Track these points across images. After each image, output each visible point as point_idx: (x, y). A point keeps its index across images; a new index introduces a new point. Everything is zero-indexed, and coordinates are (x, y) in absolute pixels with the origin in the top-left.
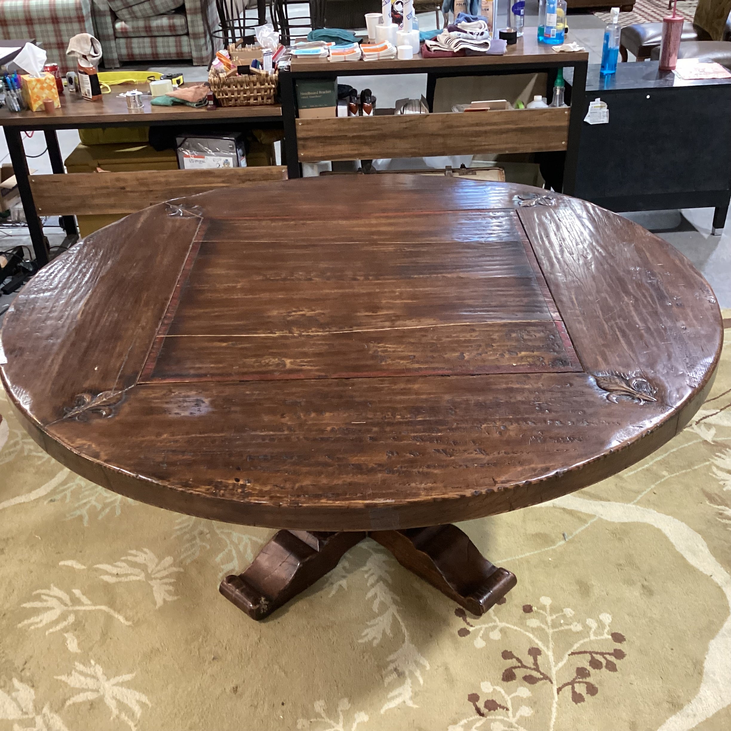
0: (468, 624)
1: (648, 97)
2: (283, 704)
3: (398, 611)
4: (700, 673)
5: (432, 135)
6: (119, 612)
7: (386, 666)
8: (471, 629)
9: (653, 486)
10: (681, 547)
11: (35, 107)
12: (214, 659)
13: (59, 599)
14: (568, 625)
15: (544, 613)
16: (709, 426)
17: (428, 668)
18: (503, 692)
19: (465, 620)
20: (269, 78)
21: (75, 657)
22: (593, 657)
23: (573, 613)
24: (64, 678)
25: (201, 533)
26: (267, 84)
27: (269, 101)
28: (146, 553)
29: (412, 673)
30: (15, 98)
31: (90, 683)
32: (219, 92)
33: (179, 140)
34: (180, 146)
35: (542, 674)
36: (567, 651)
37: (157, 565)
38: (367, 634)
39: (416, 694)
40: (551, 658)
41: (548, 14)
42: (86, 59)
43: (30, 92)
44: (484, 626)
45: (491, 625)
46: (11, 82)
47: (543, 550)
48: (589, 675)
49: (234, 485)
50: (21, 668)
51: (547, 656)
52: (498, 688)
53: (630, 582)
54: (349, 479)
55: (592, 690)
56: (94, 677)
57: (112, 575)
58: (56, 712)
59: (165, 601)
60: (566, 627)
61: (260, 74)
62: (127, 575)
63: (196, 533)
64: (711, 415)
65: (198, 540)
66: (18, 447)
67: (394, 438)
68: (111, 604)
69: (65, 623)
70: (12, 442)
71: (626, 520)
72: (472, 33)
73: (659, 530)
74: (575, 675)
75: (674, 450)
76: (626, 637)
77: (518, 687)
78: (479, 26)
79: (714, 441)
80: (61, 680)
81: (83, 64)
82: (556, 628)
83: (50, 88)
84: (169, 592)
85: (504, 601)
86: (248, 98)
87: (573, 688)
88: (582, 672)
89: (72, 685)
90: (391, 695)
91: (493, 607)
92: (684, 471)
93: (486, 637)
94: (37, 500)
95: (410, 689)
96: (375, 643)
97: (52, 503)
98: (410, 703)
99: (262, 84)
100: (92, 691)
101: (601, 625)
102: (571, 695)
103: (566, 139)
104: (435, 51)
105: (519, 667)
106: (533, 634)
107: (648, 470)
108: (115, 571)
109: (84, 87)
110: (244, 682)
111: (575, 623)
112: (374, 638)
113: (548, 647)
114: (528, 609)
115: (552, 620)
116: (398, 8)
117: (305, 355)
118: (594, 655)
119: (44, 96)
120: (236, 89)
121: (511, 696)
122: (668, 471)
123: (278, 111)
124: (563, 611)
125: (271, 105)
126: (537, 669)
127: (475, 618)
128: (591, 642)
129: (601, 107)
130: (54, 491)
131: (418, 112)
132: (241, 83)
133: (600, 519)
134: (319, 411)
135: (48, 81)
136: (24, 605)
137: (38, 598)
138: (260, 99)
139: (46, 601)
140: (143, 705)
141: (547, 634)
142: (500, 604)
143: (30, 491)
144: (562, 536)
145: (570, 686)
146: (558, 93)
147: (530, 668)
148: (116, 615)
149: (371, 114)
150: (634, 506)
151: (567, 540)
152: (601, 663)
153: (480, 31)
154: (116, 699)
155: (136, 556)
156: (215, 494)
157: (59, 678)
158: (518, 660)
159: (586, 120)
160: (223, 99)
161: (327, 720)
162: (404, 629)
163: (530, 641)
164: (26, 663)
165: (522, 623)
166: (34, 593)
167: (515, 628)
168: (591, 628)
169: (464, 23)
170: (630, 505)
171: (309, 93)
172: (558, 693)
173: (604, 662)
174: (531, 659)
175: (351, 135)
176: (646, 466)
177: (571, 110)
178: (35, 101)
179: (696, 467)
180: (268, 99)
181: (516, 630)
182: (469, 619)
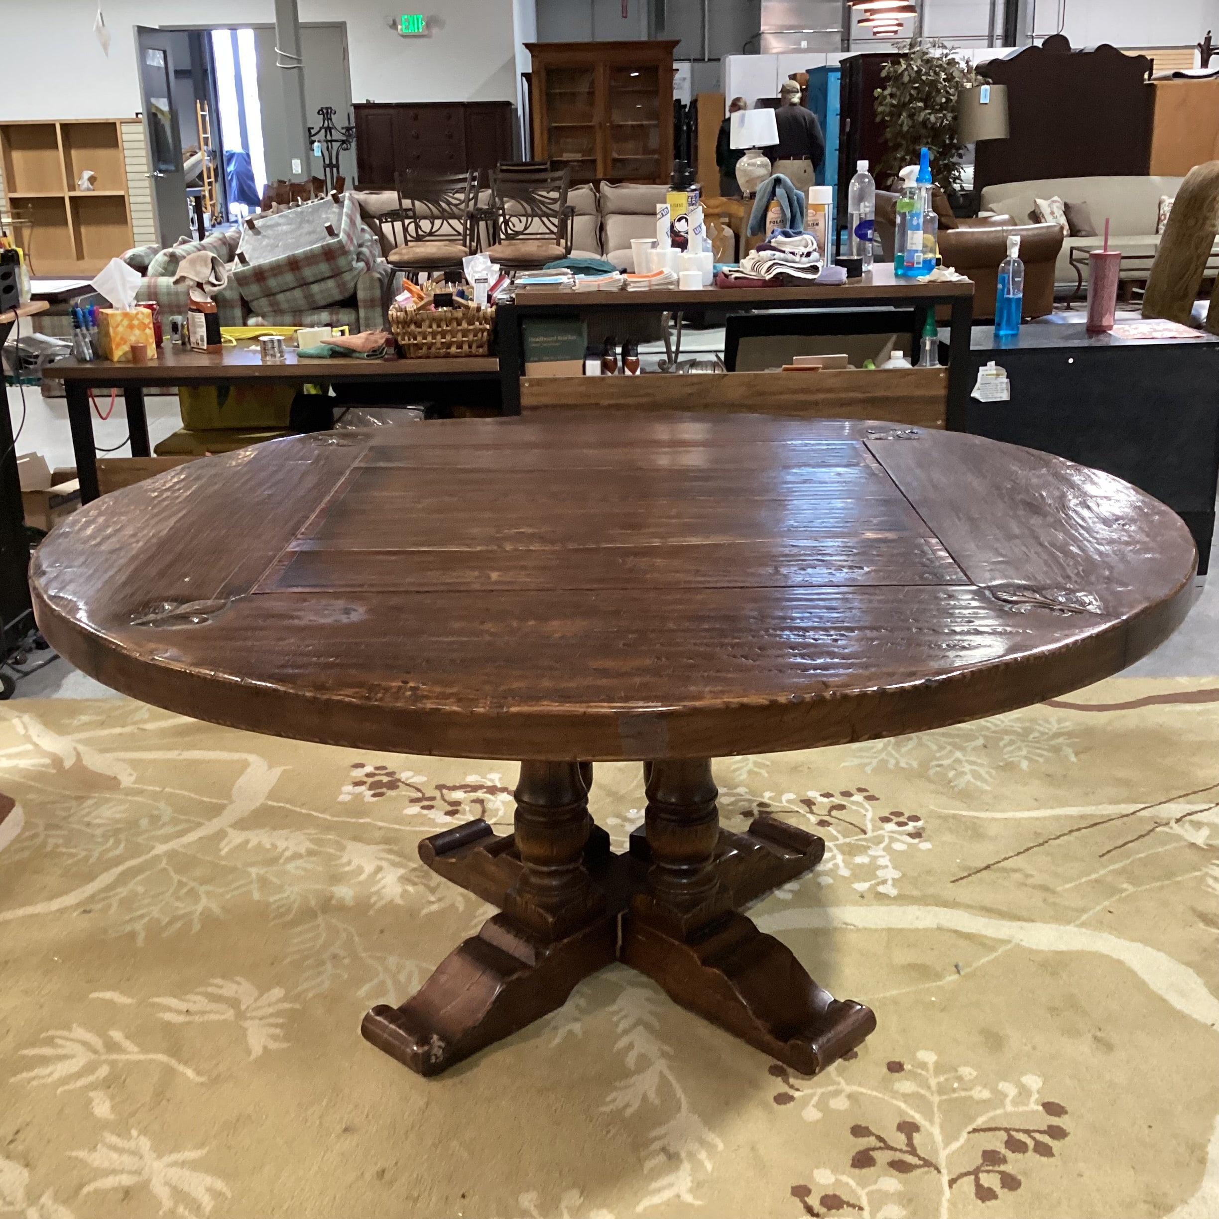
0: (792, 1087)
1: (1071, 361)
2: (463, 1196)
3: (670, 1068)
4: (1202, 1161)
5: (733, 405)
6: (186, 1063)
7: (647, 1143)
8: (797, 1094)
9: (1106, 903)
10: (1158, 984)
11: (118, 353)
12: (346, 1130)
13: (85, 1044)
14: (965, 1090)
15: (923, 1073)
16: (1198, 825)
17: (721, 1146)
18: (852, 1183)
19: (786, 1081)
20: (481, 313)
21: (104, 1125)
22: (1010, 1137)
23: (975, 1073)
24: (81, 1154)
25: (335, 957)
26: (477, 323)
27: (481, 350)
28: (239, 983)
29: (691, 1156)
30: (87, 340)
31: (127, 1161)
32: (404, 334)
33: (337, 411)
34: (339, 420)
35: (920, 1158)
36: (966, 1127)
37: (256, 1000)
38: (614, 1100)
39: (697, 1187)
40: (938, 1137)
41: (909, 232)
42: (203, 290)
43: (111, 330)
44: (820, 1091)
45: (831, 1088)
46: (84, 316)
47: (921, 986)
48: (1004, 1160)
49: (400, 688)
50: (10, 1138)
51: (931, 1135)
52: (845, 1179)
53: (1071, 1032)
54: (589, 681)
55: (1010, 1182)
56: (136, 1153)
57: (179, 1012)
58: (65, 1202)
59: (265, 1048)
60: (963, 1094)
61: (467, 307)
62: (203, 1013)
63: (326, 956)
64: (1201, 811)
65: (329, 966)
66: (38, 841)
67: (662, 644)
68: (175, 1051)
69: (91, 1078)
70: (27, 834)
71: (1062, 947)
72: (793, 253)
73: (1120, 962)
74: (980, 1161)
75: (1142, 855)
76: (1068, 1109)
77: (879, 1177)
78: (804, 243)
79: (1208, 845)
80: (76, 1158)
81: (197, 297)
82: (945, 1093)
83: (143, 326)
84: (275, 1038)
85: (856, 1055)
86: (449, 345)
87: (977, 1180)
88: (991, 1158)
89: (96, 1164)
90: (654, 1185)
91: (835, 1064)
92: (1159, 884)
93: (822, 1105)
94: (62, 911)
95: (689, 1179)
96: (629, 1112)
97: (86, 916)
98: (688, 1198)
99: (471, 323)
100: (131, 1173)
101: (1024, 1092)
102: (973, 1189)
103: (943, 417)
104: (736, 278)
105: (880, 1148)
106: (905, 1102)
107: (1096, 881)
108: (184, 1006)
109: (195, 333)
110: (396, 1163)
111: (979, 1088)
112: (627, 1106)
113: (931, 1122)
114: (895, 1067)
115: (939, 1084)
116: (681, 227)
117: (523, 568)
118: (1013, 1133)
119: (133, 339)
120: (430, 330)
121: (866, 1190)
122: (1131, 883)
123: (494, 364)
124: (956, 1071)
125: (483, 356)
126: (913, 1152)
127: (803, 1079)
128: (1006, 1114)
129: (998, 375)
130: (92, 898)
131: (710, 372)
132: (438, 321)
133: (1018, 946)
134: (543, 618)
135: (140, 316)
136: (25, 1052)
137: (50, 1042)
138: (466, 347)
139: (62, 1046)
140: (216, 1195)
141: (929, 1104)
142: (846, 1059)
143: (51, 898)
144: (954, 969)
145: (973, 1177)
146: (928, 347)
147: (901, 1151)
148: (181, 1068)
149: (638, 373)
150: (1076, 929)
151: (962, 973)
152: (1025, 1144)
153: (806, 251)
154: (170, 1186)
155: (221, 987)
156: (368, 698)
157: (74, 1154)
158: (880, 1139)
159: (975, 394)
160: (409, 345)
162: (679, 1093)
163: (901, 1112)
164: (17, 1132)
165: (885, 1085)
166: (43, 1035)
167: (875, 1093)
168: (1006, 1096)
169: (781, 238)
170: (1070, 928)
171: (541, 339)
172: (950, 1186)
173: (1031, 1144)
174: (902, 1137)
175: (605, 402)
176: (1094, 876)
177: (950, 373)
178: (118, 345)
179: (1179, 879)
180: (478, 347)
181: (876, 1097)
182: (792, 1081)
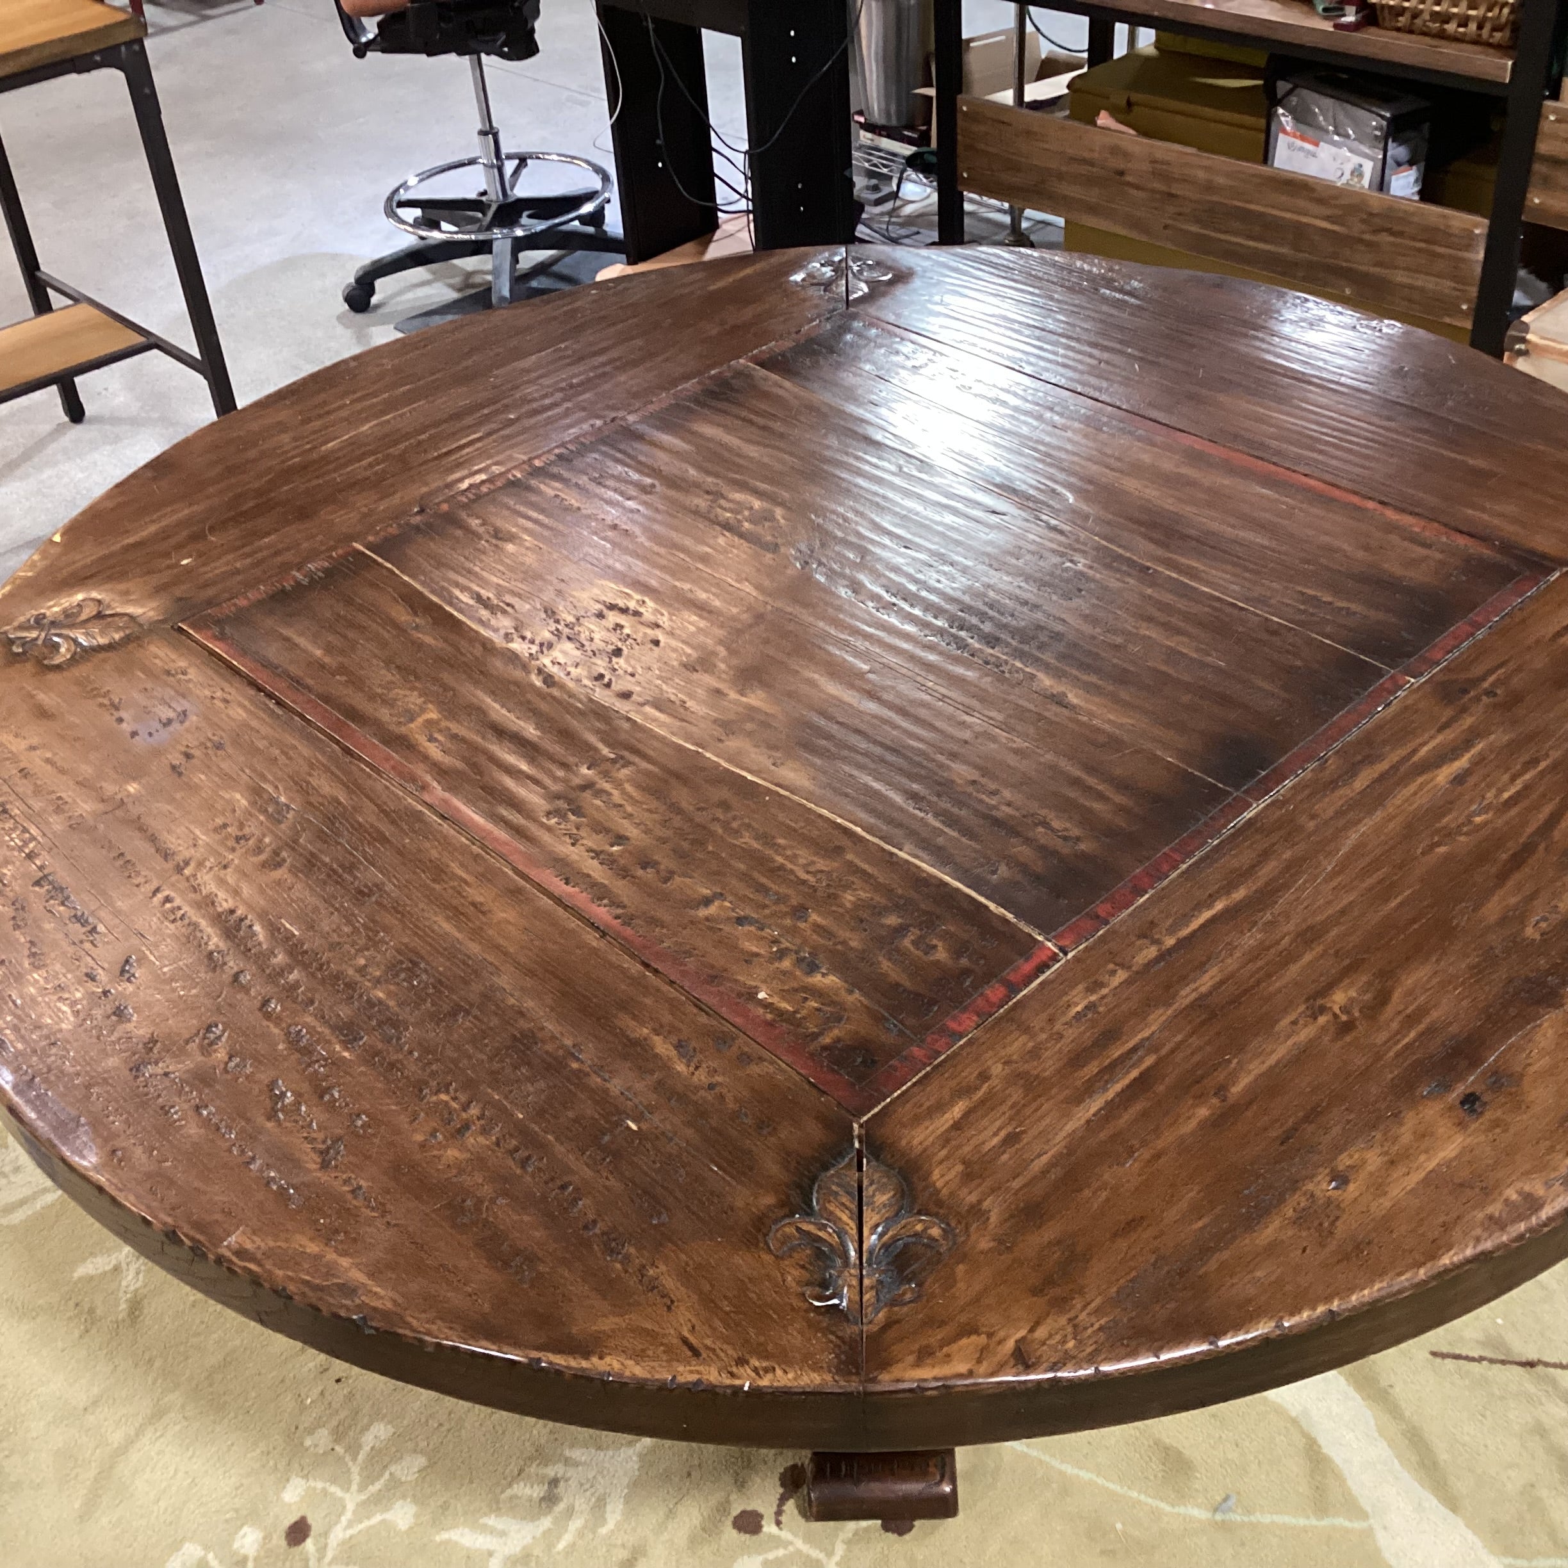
0: (779, 1513)
2: (338, 1381)
7: (551, 1459)
8: (769, 1528)
17: (605, 1529)
19: (783, 1500)
27: (1498, 35)
29: (568, 1513)
33: (1282, 87)
34: (1280, 103)
39: (523, 1559)
44: (800, 1544)
45: (815, 1553)
47: (1133, 1493)
85: (904, 1531)
90: (491, 1521)
91: (864, 1524)
95: (529, 1540)
125: (1498, 47)
127: (803, 1514)
133: (1367, 1533)
138: (1473, 26)
142: (886, 1528)
161: (355, 1470)
180: (1492, 30)
182: (790, 1506)
